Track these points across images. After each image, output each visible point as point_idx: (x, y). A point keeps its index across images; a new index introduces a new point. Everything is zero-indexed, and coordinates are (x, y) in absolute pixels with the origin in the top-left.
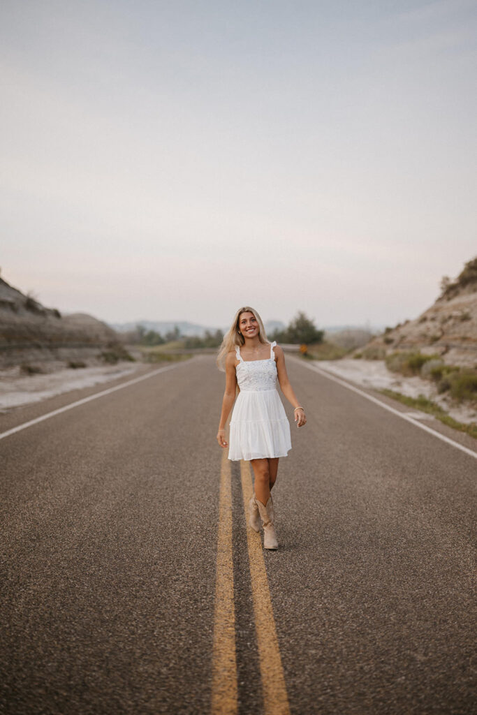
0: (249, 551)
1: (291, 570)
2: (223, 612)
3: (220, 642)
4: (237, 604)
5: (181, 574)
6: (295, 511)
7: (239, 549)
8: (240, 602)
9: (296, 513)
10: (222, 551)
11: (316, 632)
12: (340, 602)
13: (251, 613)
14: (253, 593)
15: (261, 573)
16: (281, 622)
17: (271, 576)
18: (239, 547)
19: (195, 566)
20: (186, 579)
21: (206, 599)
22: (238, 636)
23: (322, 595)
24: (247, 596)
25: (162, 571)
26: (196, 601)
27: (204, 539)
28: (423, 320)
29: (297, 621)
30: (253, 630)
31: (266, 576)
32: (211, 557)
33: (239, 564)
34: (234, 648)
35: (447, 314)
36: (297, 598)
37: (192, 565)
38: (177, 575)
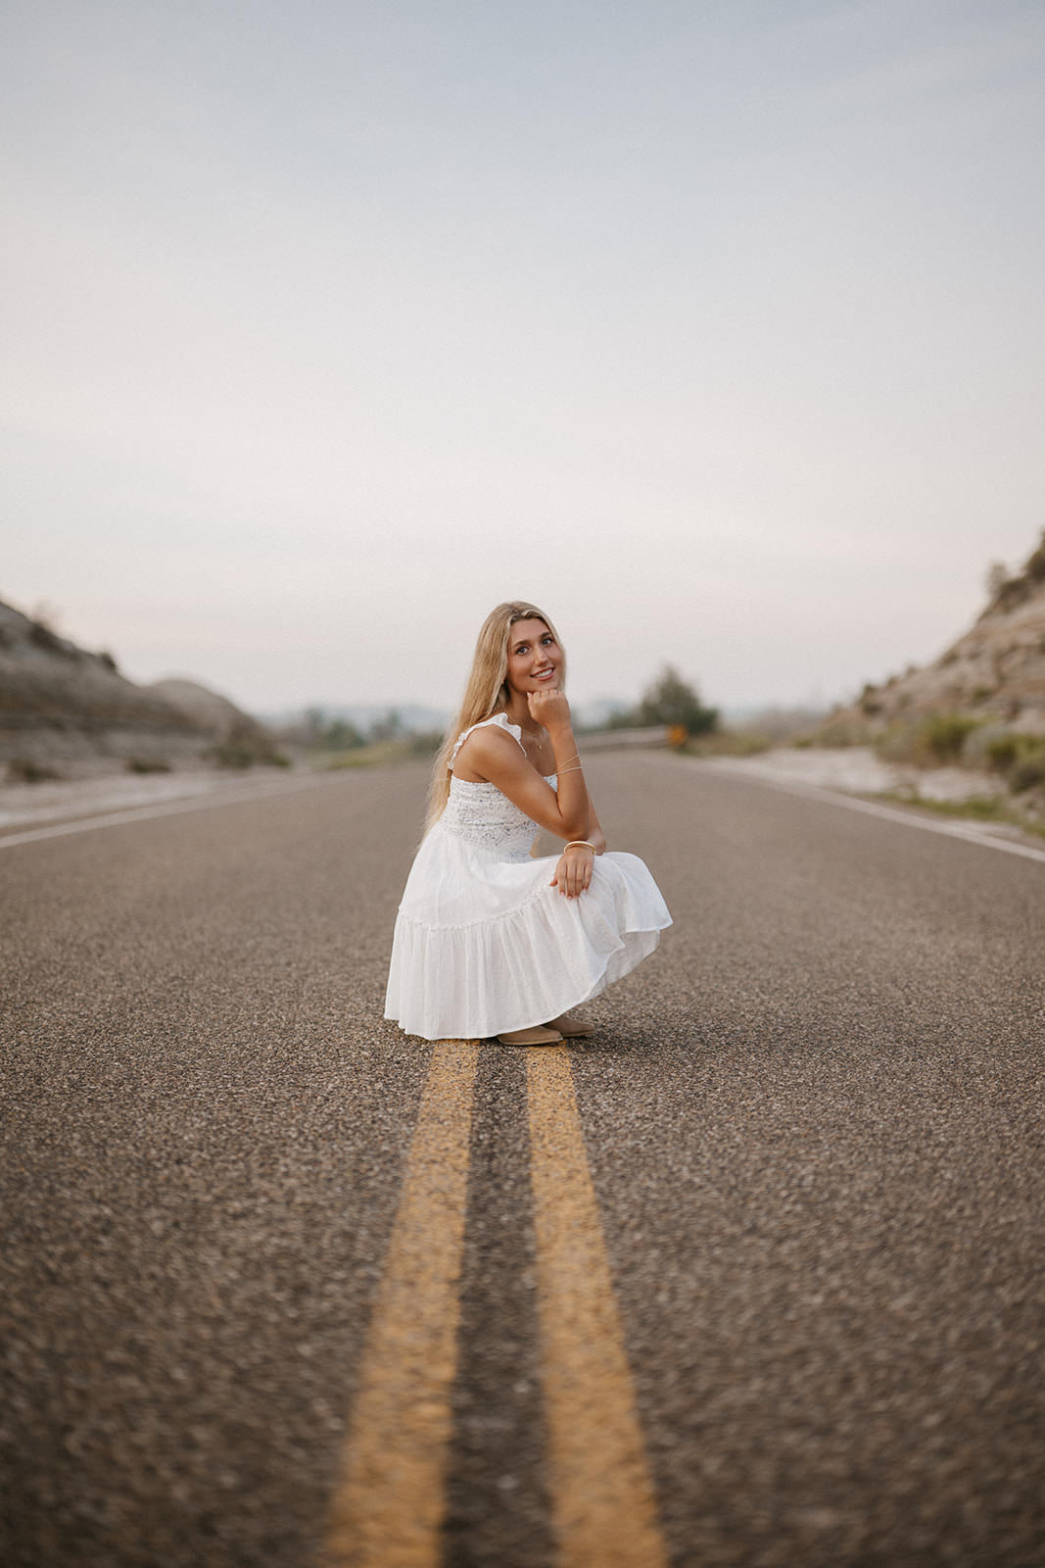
0: (533, 1118)
1: (686, 1174)
2: (406, 1337)
3: (374, 1477)
4: (473, 1298)
5: (266, 1194)
6: (685, 1009)
7: (493, 1111)
8: (484, 1294)
9: (687, 1016)
10: (434, 1117)
11: (817, 1415)
12: (896, 1283)
13: (524, 1336)
14: (540, 1258)
15: (573, 1186)
16: (657, 1375)
17: (611, 1195)
18: (498, 1105)
19: (327, 1165)
20: (279, 1211)
21: (343, 1282)
22: (460, 1445)
23: (816, 1261)
24: (516, 1267)
25: (197, 1184)
26: (301, 1290)
27: (379, 1086)
28: (950, 659)
29: (725, 1369)
30: (531, 1416)
31: (590, 1194)
32: (391, 1138)
33: (491, 1157)
34: (435, 1510)
35: (1004, 642)
36: (716, 1272)
37: (316, 1162)
38: (252, 1196)
